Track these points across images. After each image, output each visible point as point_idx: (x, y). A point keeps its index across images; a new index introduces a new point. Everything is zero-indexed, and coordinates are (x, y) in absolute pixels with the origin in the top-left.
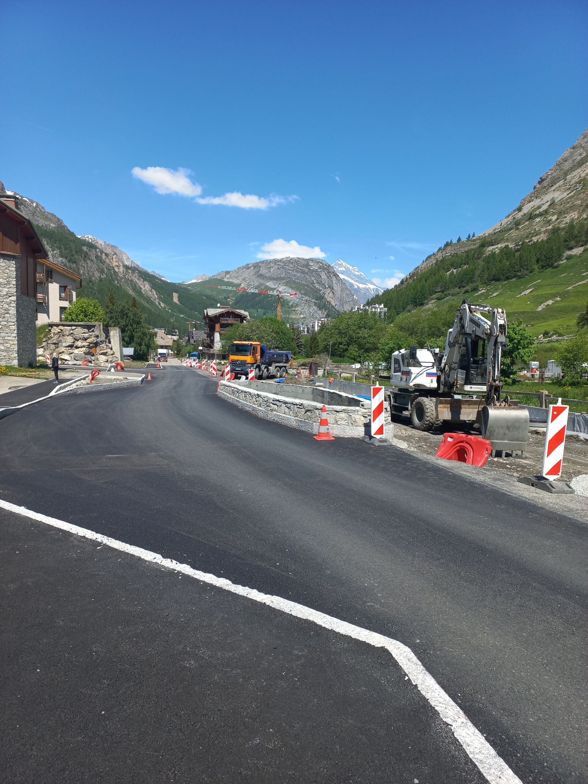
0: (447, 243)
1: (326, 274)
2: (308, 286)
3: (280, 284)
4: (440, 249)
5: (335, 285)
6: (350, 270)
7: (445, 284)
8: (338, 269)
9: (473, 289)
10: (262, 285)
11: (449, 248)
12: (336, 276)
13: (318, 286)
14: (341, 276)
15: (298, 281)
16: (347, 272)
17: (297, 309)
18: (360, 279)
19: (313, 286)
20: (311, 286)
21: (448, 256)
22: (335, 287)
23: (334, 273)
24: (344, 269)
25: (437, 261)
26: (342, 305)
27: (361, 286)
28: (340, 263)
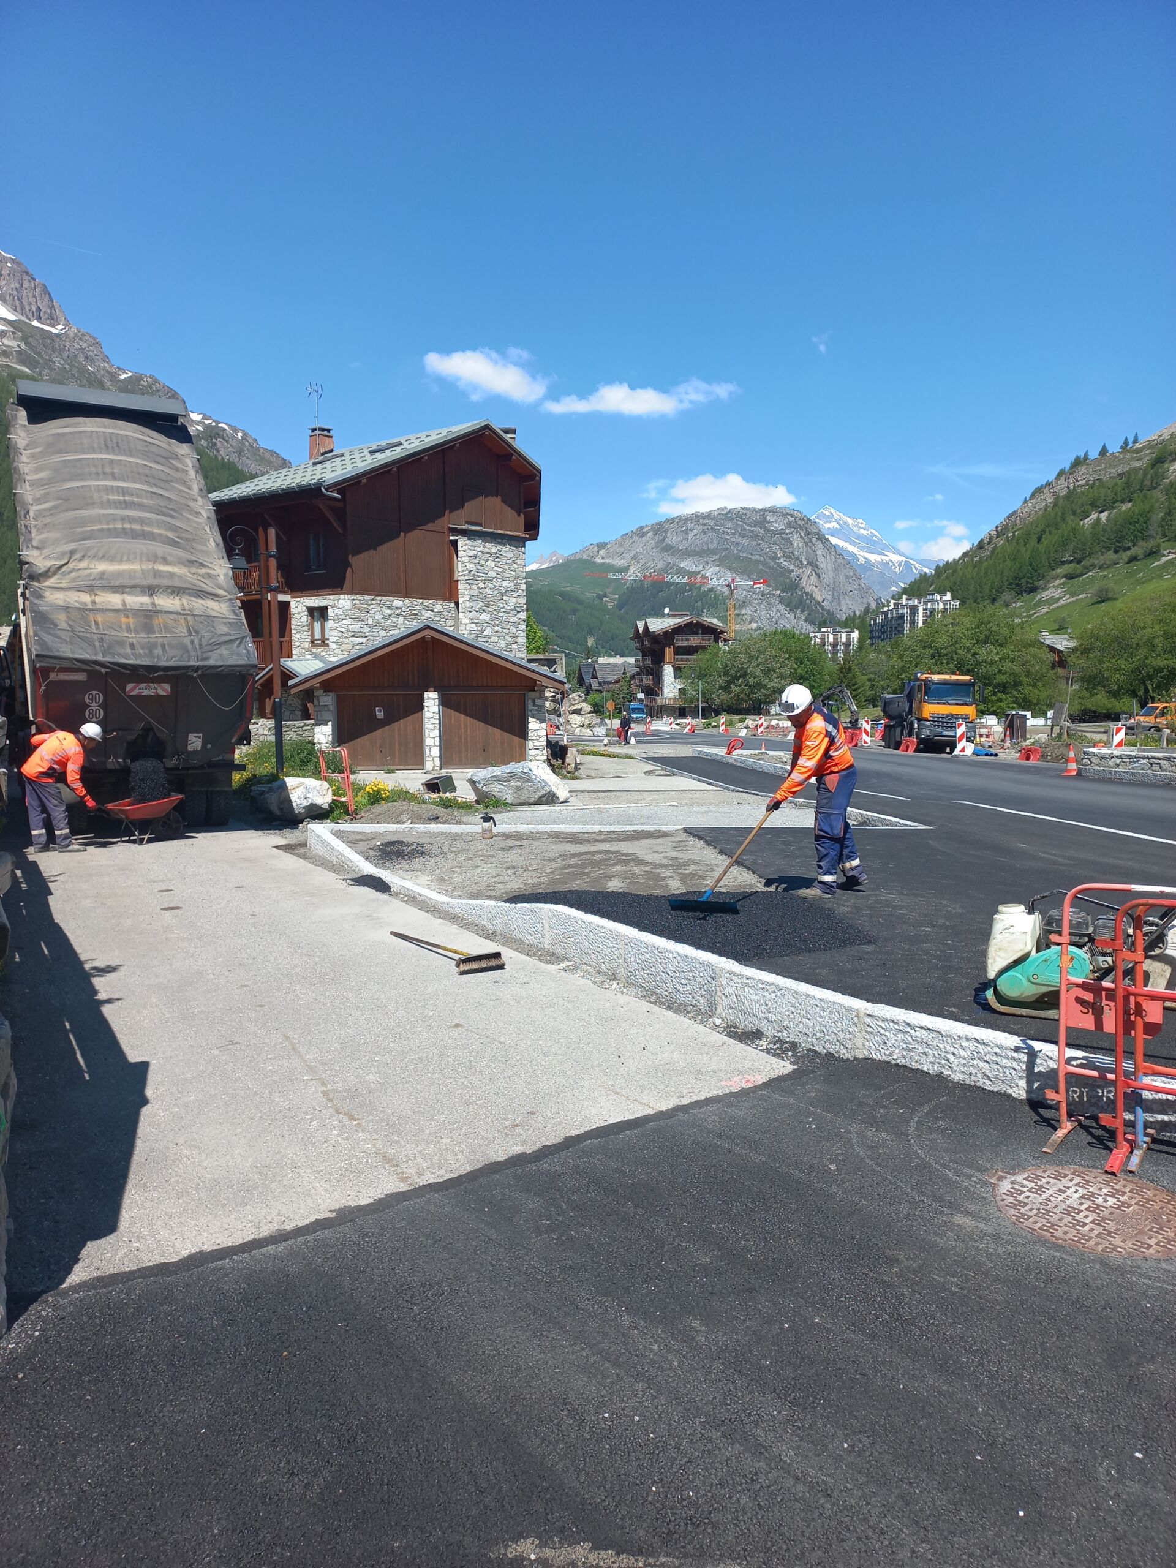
0: (1077, 458)
1: (801, 537)
2: (764, 564)
3: (707, 562)
4: (1061, 473)
5: (821, 559)
6: (848, 526)
7: (1084, 544)
8: (826, 526)
9: (1148, 552)
10: (672, 568)
11: (1082, 470)
12: (822, 539)
13: (785, 563)
14: (834, 540)
15: (744, 555)
16: (843, 532)
17: (743, 612)
18: (871, 544)
19: (775, 563)
20: (772, 564)
21: (1081, 486)
22: (823, 563)
23: (818, 534)
24: (836, 525)
25: (1057, 498)
26: (837, 598)
27: (873, 557)
28: (827, 513)
